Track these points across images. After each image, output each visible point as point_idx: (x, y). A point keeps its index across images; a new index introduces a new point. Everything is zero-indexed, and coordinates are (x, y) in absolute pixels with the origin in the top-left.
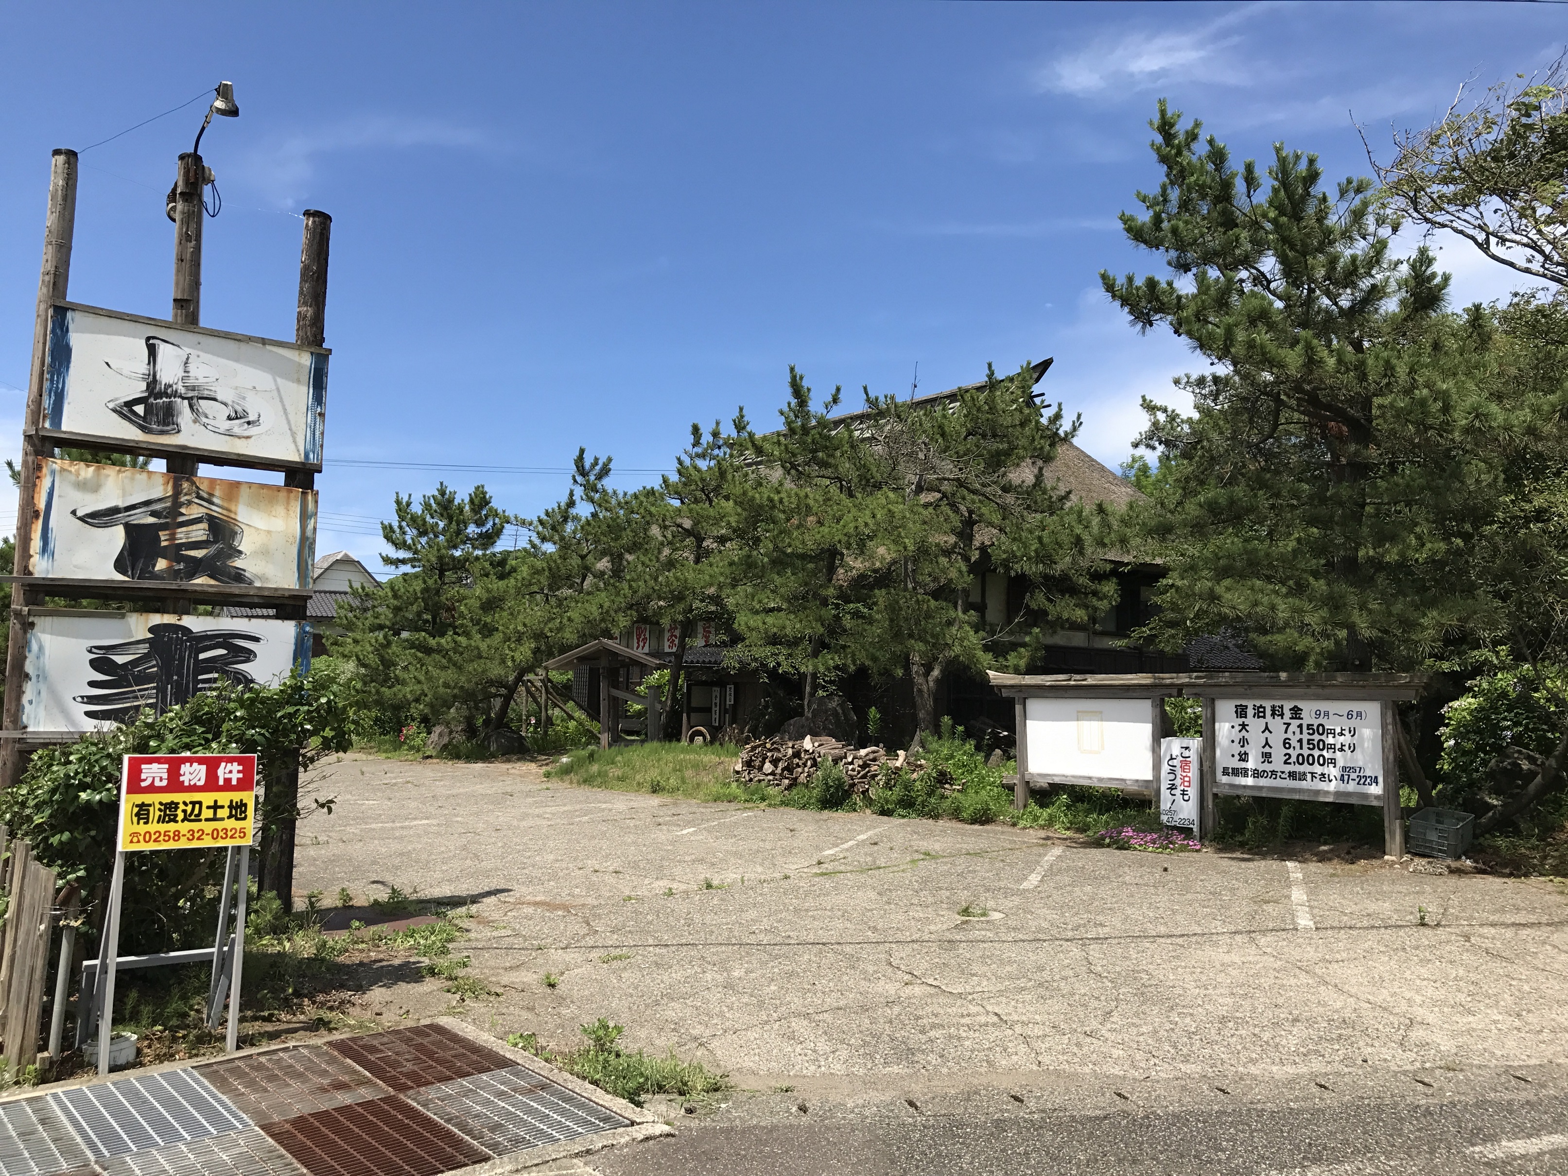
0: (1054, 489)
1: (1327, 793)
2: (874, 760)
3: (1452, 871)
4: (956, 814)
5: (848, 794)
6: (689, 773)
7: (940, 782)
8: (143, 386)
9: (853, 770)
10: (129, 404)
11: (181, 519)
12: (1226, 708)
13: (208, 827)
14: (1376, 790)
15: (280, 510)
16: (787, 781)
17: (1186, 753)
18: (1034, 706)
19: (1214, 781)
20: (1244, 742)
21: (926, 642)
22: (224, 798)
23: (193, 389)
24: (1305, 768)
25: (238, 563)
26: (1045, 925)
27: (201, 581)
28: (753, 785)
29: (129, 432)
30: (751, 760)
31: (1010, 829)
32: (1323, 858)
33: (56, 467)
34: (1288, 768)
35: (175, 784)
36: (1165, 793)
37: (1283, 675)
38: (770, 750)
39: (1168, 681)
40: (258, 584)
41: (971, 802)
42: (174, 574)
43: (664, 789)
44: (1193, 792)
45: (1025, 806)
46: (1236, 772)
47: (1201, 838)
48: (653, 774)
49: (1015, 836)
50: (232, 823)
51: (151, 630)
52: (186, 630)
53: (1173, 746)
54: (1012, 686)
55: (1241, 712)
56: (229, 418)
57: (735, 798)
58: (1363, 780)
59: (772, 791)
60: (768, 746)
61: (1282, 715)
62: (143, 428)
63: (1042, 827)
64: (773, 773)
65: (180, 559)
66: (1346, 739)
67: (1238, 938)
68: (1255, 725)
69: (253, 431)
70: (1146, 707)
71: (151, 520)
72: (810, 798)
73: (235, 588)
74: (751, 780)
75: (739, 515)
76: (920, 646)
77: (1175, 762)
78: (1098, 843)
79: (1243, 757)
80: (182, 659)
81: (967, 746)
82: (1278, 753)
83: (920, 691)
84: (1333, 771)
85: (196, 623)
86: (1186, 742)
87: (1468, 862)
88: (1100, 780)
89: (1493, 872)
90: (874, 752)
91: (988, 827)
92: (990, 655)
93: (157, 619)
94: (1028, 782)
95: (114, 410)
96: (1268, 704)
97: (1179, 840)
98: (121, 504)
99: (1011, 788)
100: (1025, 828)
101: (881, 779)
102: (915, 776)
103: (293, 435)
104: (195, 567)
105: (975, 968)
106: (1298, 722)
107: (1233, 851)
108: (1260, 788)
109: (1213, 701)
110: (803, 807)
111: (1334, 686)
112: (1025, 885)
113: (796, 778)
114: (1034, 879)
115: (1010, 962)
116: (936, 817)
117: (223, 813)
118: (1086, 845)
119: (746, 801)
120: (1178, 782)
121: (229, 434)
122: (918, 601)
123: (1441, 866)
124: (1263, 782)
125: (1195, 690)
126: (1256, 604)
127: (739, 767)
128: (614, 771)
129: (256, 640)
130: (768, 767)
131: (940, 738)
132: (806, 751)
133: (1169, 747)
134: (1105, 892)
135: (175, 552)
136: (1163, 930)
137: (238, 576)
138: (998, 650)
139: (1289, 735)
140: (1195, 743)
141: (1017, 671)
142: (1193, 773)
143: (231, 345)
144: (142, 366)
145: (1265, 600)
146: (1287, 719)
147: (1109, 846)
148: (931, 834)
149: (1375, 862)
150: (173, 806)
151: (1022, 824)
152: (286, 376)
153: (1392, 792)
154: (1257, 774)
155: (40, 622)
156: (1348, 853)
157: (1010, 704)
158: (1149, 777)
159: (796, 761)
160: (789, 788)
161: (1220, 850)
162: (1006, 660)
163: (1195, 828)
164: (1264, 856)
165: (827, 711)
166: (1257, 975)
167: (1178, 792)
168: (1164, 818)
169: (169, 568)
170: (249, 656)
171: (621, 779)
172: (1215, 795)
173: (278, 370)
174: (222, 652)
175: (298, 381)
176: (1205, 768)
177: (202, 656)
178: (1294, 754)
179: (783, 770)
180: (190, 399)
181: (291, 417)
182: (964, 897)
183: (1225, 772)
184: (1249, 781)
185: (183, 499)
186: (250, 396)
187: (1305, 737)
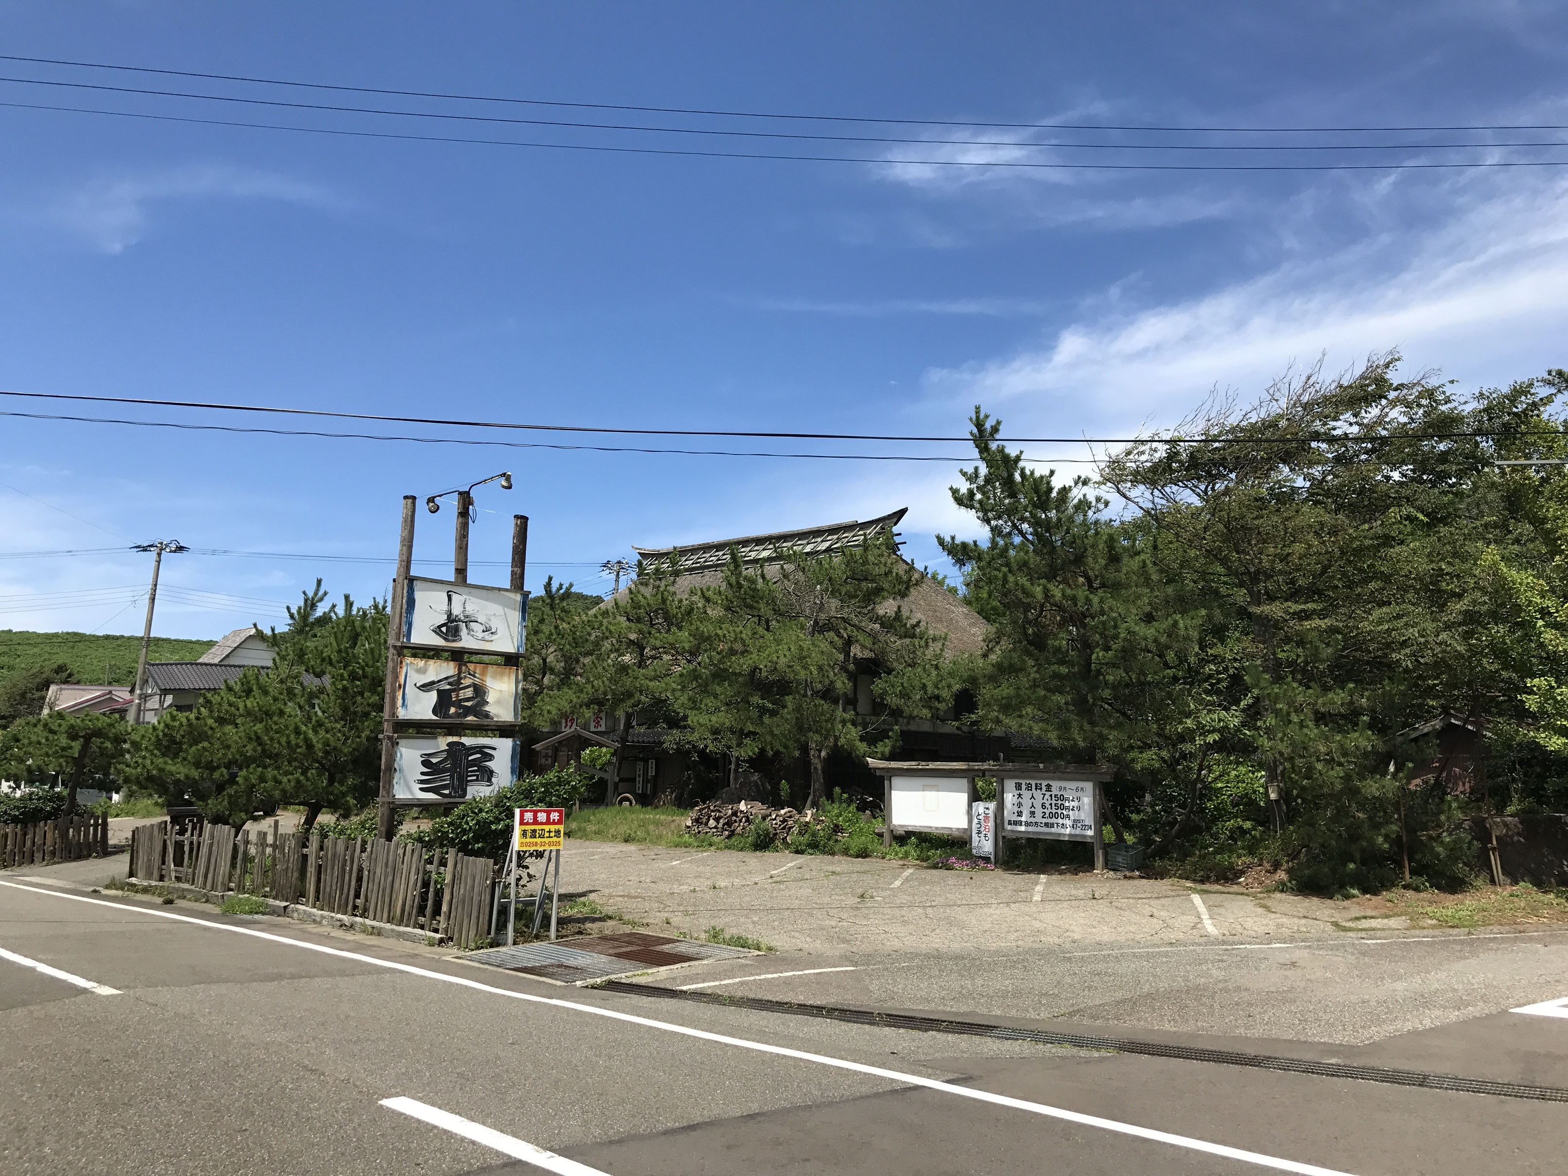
0: (908, 618)
1: (1065, 835)
2: (790, 817)
3: (1125, 877)
4: (846, 852)
5: (772, 840)
6: (651, 828)
7: (835, 831)
8: (446, 617)
9: (776, 824)
10: (440, 627)
11: (462, 686)
12: (1010, 784)
13: (547, 840)
14: (1090, 833)
15: (506, 679)
16: (727, 833)
17: (987, 812)
18: (896, 781)
19: (1003, 828)
20: (1020, 805)
21: (821, 735)
22: (553, 828)
23: (467, 617)
24: (1054, 820)
25: (487, 708)
26: (904, 901)
27: (470, 718)
28: (702, 836)
29: (439, 642)
30: (700, 818)
31: (881, 860)
32: (1061, 873)
33: (408, 662)
34: (1044, 821)
35: (536, 822)
36: (975, 836)
37: (1041, 766)
38: (713, 811)
39: (976, 767)
40: (495, 719)
41: (857, 843)
42: (457, 715)
43: (634, 839)
44: (991, 835)
45: (890, 846)
46: (1016, 823)
47: (995, 863)
48: (624, 829)
49: (884, 863)
50: (555, 839)
51: (448, 745)
52: (463, 745)
53: (980, 807)
54: (883, 769)
55: (1018, 787)
56: (483, 631)
57: (690, 845)
58: (1085, 827)
59: (715, 839)
60: (712, 808)
61: (1041, 789)
62: (445, 639)
63: (901, 859)
64: (716, 827)
65: (461, 707)
66: (1075, 804)
67: (1001, 905)
68: (1026, 794)
69: (494, 637)
70: (964, 783)
71: (448, 687)
72: (745, 843)
73: (486, 722)
74: (699, 832)
75: (690, 642)
76: (817, 737)
77: (981, 817)
78: (935, 867)
79: (1020, 814)
80: (461, 760)
81: (851, 809)
82: (1039, 811)
83: (816, 768)
84: (1068, 822)
85: (468, 741)
86: (987, 805)
87: (1137, 873)
88: (937, 828)
89: (1148, 877)
90: (789, 812)
91: (868, 859)
92: (865, 744)
93: (450, 739)
94: (892, 831)
95: (433, 631)
96: (1033, 783)
97: (982, 864)
98: (436, 680)
99: (881, 835)
100: (890, 860)
101: (796, 830)
102: (819, 827)
103: (512, 638)
104: (468, 711)
105: (871, 916)
106: (1050, 793)
107: (1012, 870)
108: (1029, 832)
109: (1003, 780)
110: (741, 850)
111: (1068, 773)
112: (892, 886)
113: (734, 830)
114: (897, 883)
115: (888, 914)
116: (833, 854)
117: (552, 834)
118: (928, 868)
119: (698, 846)
120: (982, 829)
121: (483, 640)
122: (815, 705)
123: (1119, 875)
124: (1030, 829)
125: (993, 773)
126: (1021, 726)
127: (689, 823)
128: (591, 828)
129: (495, 749)
130: (712, 823)
131: (833, 802)
132: (741, 811)
133: (977, 809)
134: (937, 889)
135: (458, 704)
136: (964, 902)
137: (487, 715)
138: (871, 739)
139: (1045, 801)
140: (992, 805)
141: (884, 758)
142: (991, 824)
143: (484, 592)
144: (445, 607)
145: (1026, 724)
146: (1043, 791)
147: (941, 868)
148: (832, 863)
149: (1088, 874)
150: (534, 831)
151: (888, 857)
152: (509, 607)
153: (1099, 832)
154: (1027, 824)
155: (402, 742)
156: (1075, 869)
157: (882, 779)
158: (966, 827)
159: (734, 818)
160: (729, 837)
161: (1006, 870)
162: (876, 747)
163: (992, 857)
164: (1029, 872)
165: (750, 783)
166: (1006, 917)
167: (982, 835)
168: (974, 851)
169: (456, 712)
170: (491, 757)
171: (598, 833)
172: (1004, 837)
173: (505, 604)
174: (479, 756)
175: (515, 609)
176: (998, 821)
177: (470, 758)
178: (1047, 812)
179: (724, 825)
180: (466, 622)
181: (511, 629)
182: (860, 891)
183: (1010, 823)
184: (1023, 828)
185: (462, 675)
186: (493, 618)
187: (1054, 802)
